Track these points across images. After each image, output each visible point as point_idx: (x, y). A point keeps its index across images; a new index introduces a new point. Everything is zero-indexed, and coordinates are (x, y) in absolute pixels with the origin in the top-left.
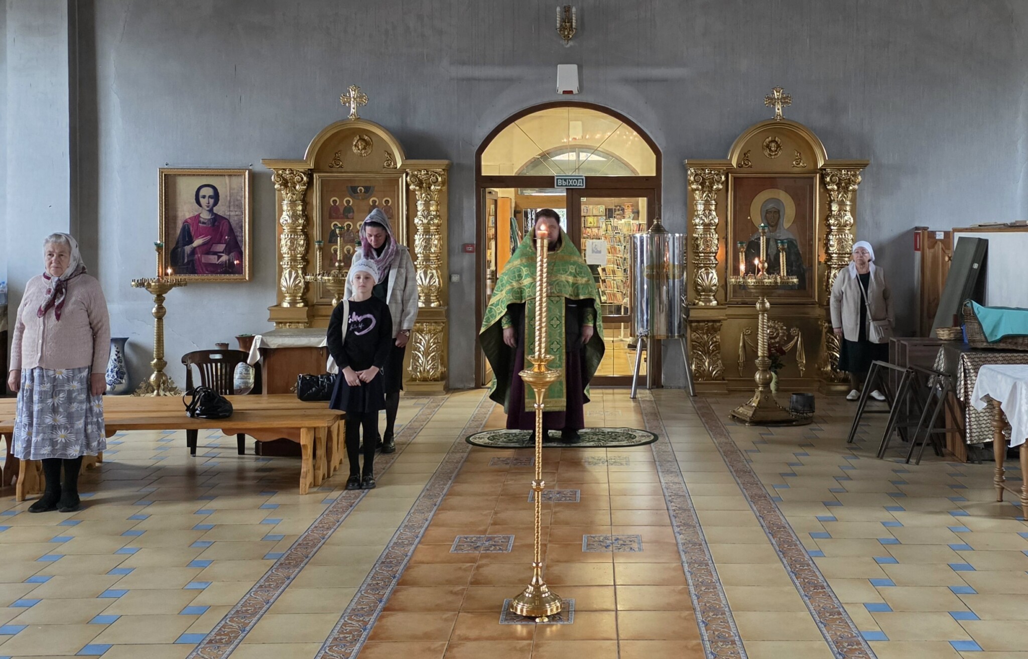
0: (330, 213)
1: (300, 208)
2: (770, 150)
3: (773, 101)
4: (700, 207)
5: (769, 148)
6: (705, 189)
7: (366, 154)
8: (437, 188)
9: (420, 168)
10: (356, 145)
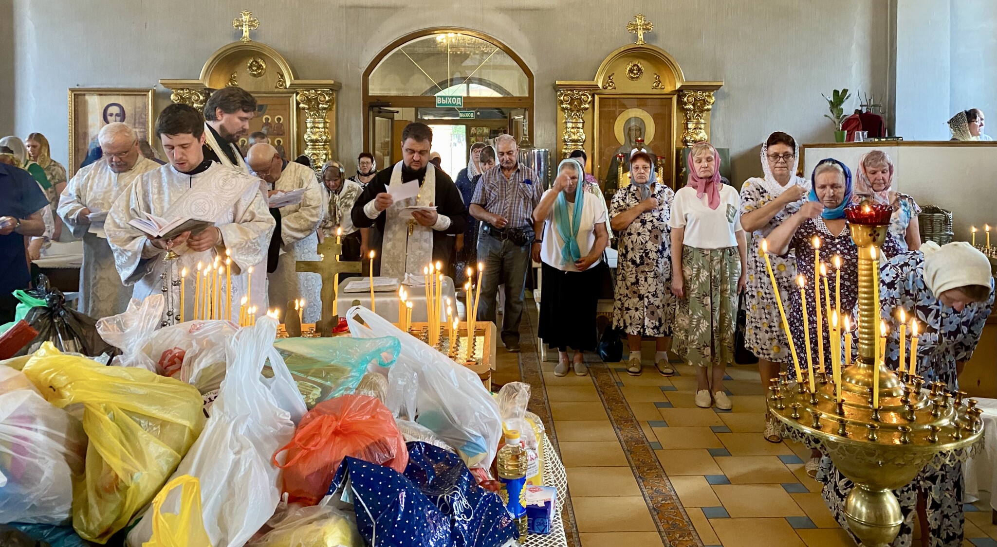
2: (632, 73)
3: (635, 27)
4: (569, 125)
5: (631, 71)
6: (573, 108)
7: (260, 75)
8: (325, 106)
9: (308, 87)
10: (250, 67)
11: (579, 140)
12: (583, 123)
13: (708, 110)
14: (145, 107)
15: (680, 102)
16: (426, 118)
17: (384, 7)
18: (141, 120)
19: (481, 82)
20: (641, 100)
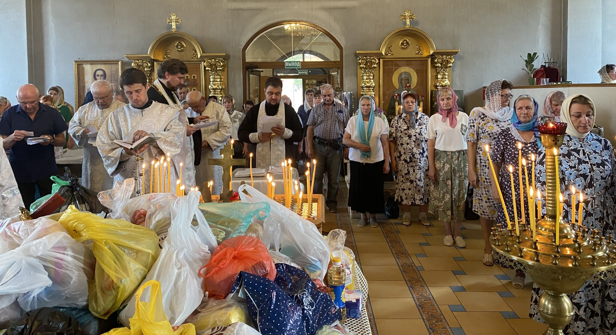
3: (405, 17)
4: (365, 77)
5: (402, 44)
6: (367, 67)
7: (182, 51)
8: (220, 69)
9: (211, 58)
10: (177, 46)
11: (371, 86)
12: (373, 76)
13: (450, 67)
14: (117, 71)
15: (433, 62)
16: (279, 75)
17: (253, 9)
18: (115, 79)
19: (311, 52)
20: (408, 62)
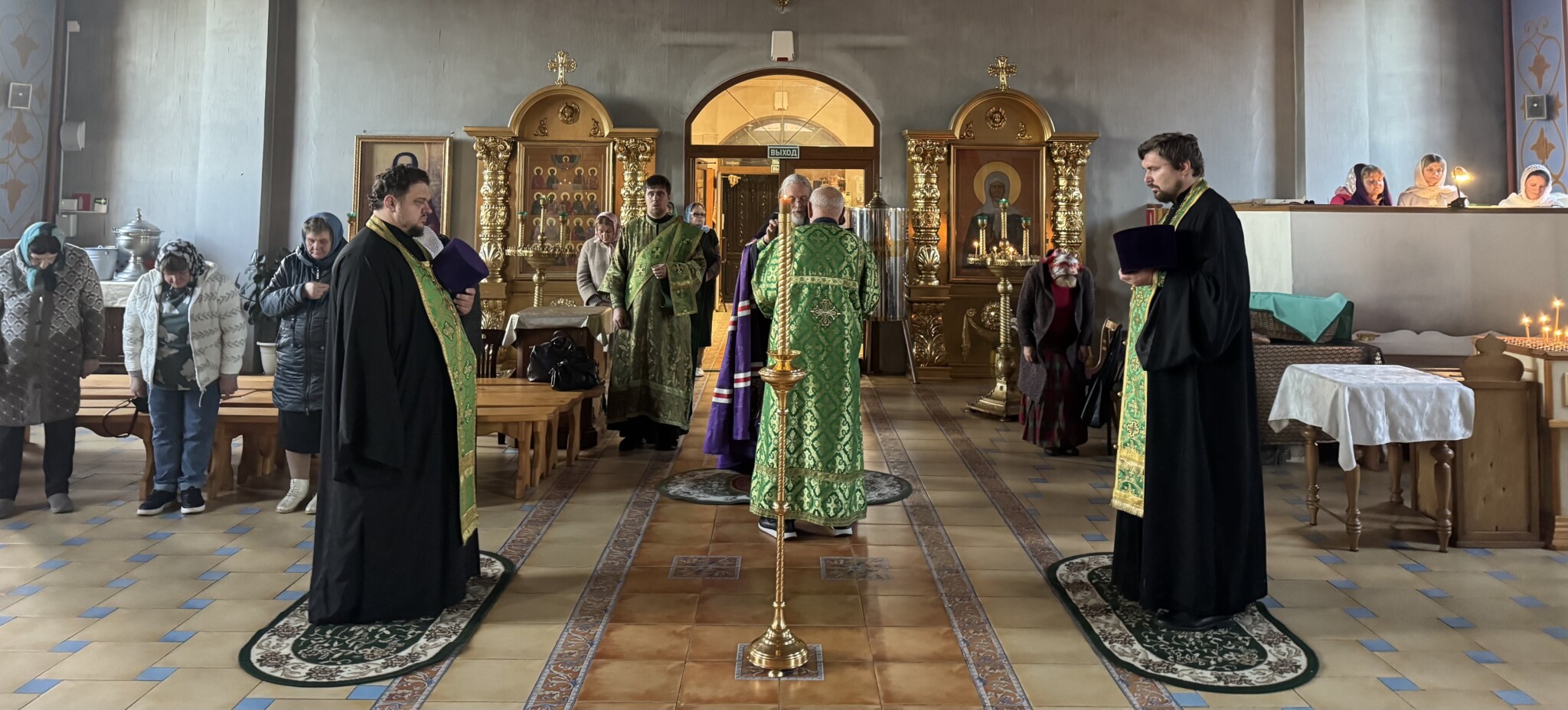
0: (534, 183)
1: (501, 178)
2: (994, 122)
3: (996, 70)
4: (921, 180)
5: (992, 119)
6: (926, 161)
7: (572, 122)
8: (645, 157)
9: (628, 136)
10: (563, 113)
11: (933, 198)
12: (938, 178)
13: (1082, 165)
15: (1050, 156)
20: (1003, 153)
